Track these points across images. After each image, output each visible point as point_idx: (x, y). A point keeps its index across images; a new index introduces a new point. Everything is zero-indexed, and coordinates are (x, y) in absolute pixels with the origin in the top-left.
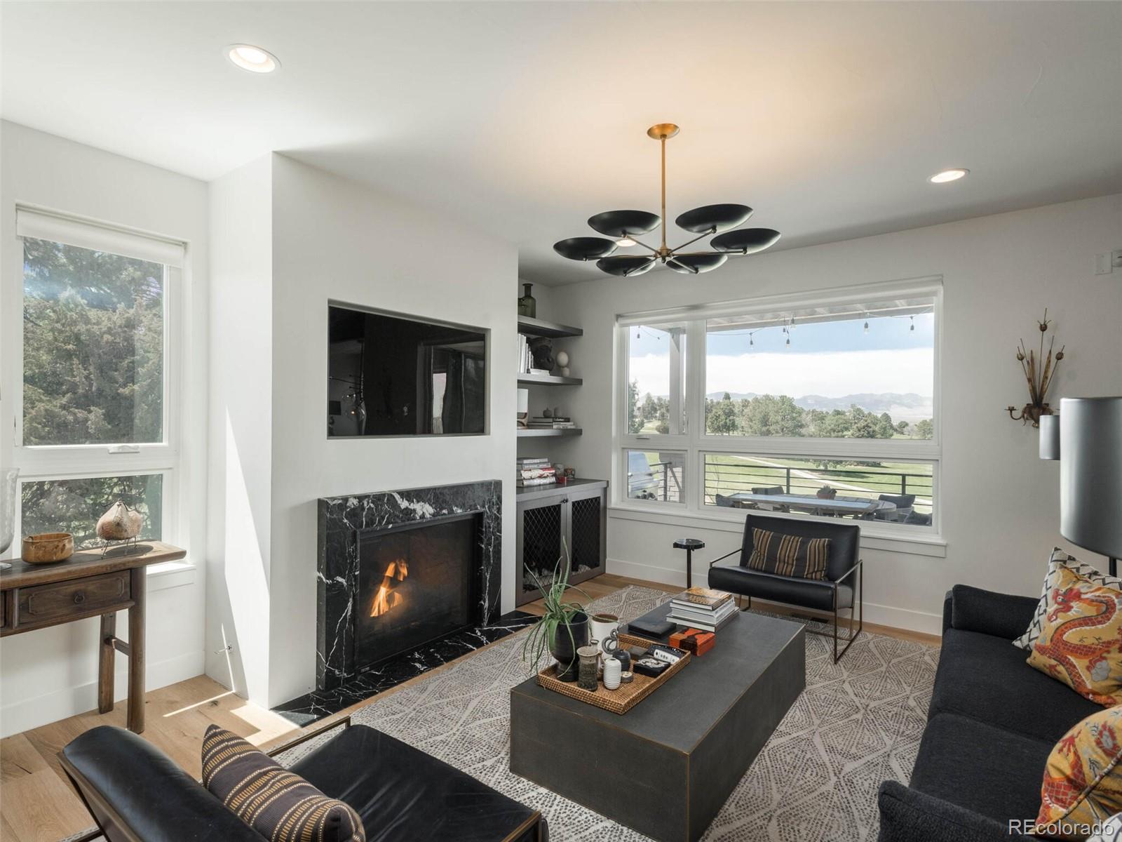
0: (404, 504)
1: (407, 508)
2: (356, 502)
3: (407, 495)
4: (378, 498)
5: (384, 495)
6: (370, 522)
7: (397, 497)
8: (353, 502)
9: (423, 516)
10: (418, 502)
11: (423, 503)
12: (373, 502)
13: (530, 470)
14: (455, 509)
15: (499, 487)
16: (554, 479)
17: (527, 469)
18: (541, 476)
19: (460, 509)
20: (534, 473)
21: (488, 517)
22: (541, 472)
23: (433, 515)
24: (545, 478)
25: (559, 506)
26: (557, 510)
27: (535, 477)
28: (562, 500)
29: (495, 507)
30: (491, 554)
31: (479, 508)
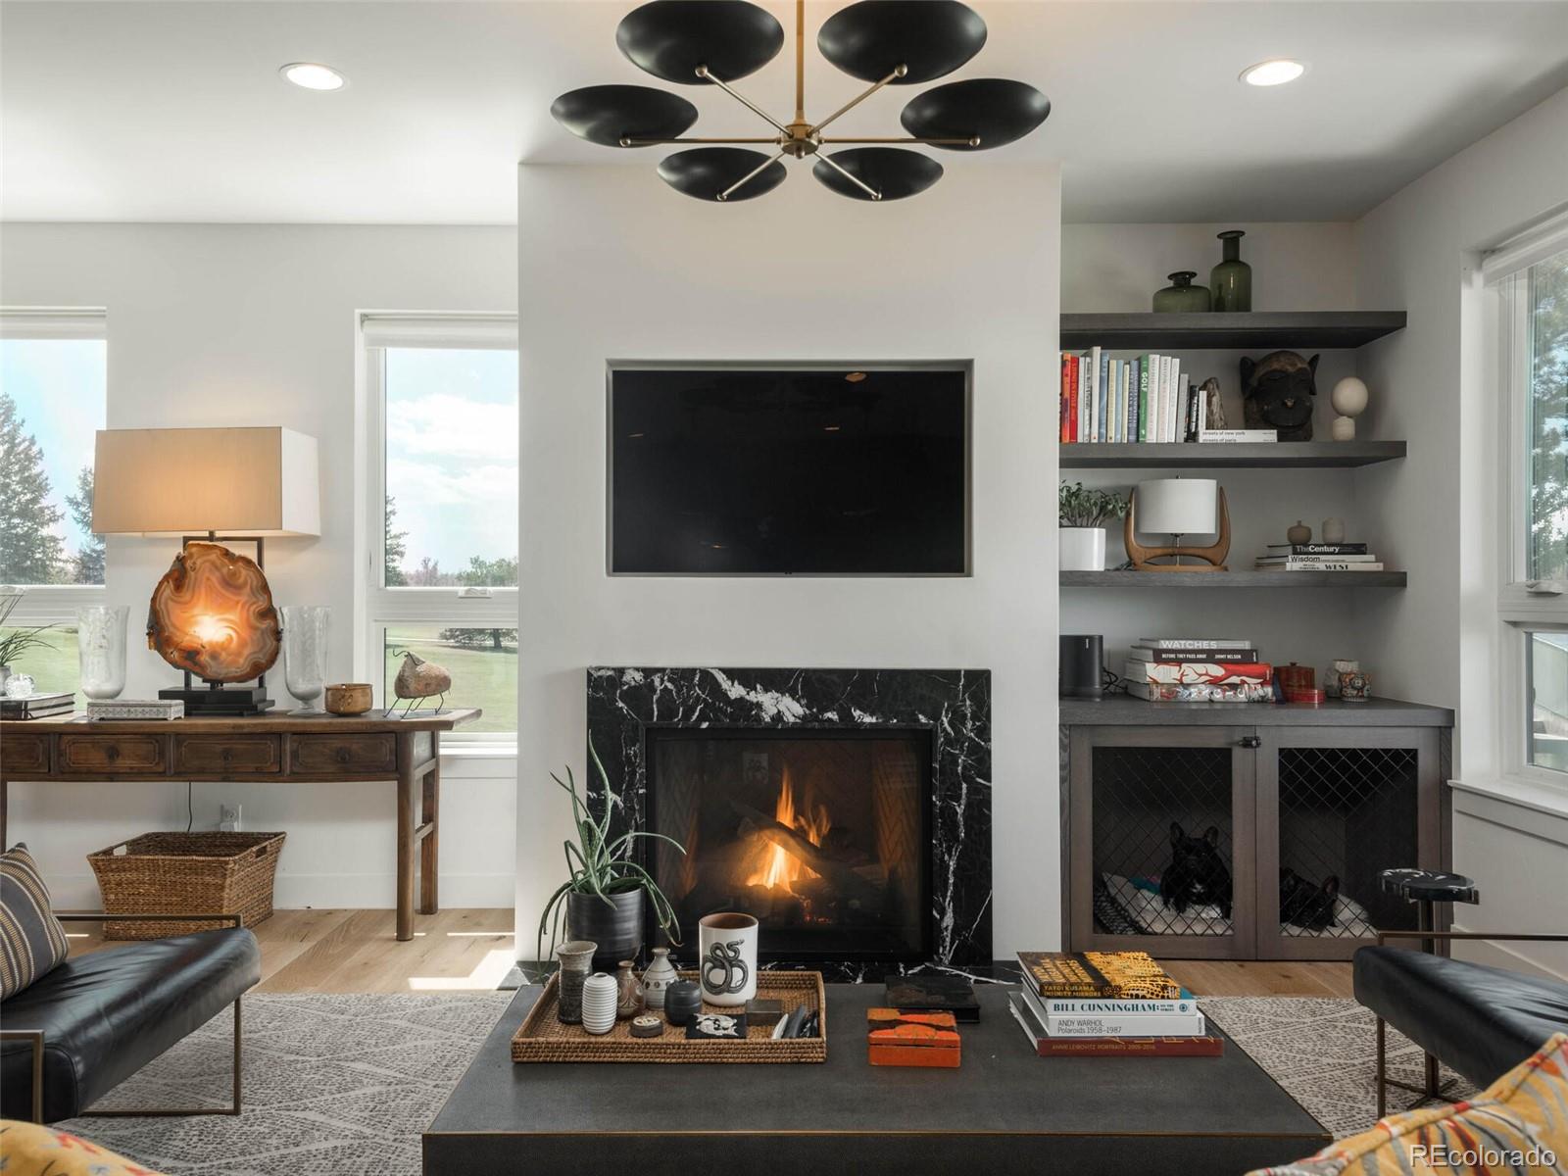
0: (736, 691)
1: (741, 699)
2: (639, 676)
3: (747, 677)
4: (682, 676)
5: (693, 671)
6: (668, 710)
7: (721, 677)
8: (633, 678)
9: (778, 717)
10: (766, 690)
11: (777, 695)
12: (669, 680)
13: (1179, 662)
14: (857, 713)
15: (979, 682)
16: (1269, 690)
17: (1167, 662)
18: (1215, 682)
19: (871, 715)
20: (1191, 672)
21: (949, 741)
22: (1217, 671)
23: (804, 718)
24: (1234, 687)
25: (1225, 754)
26: (1218, 762)
27: (1196, 681)
28: (1238, 736)
29: (969, 725)
30: (960, 818)
31: (923, 719)
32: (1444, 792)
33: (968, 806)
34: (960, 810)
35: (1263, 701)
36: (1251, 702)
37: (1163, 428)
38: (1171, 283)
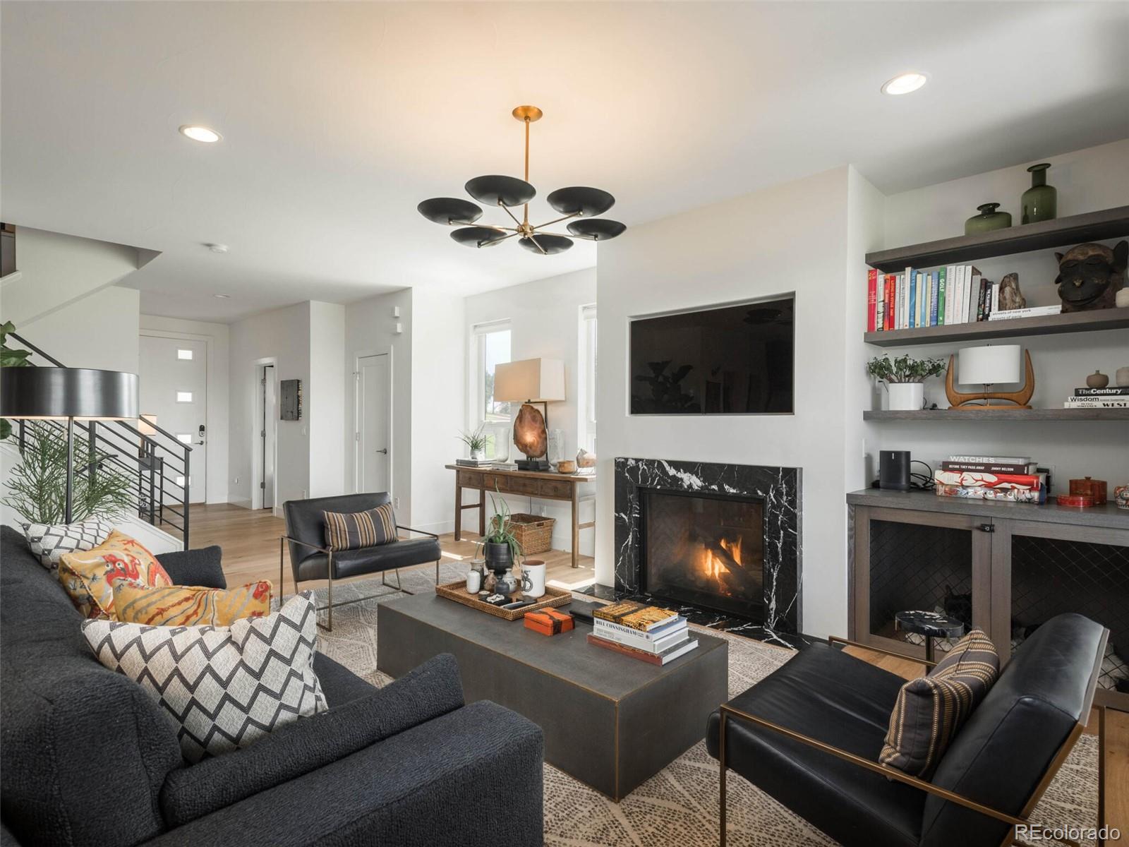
0: (672, 472)
1: (675, 476)
2: (633, 462)
3: (677, 465)
4: (650, 463)
5: (655, 461)
6: (645, 479)
7: (666, 465)
8: (631, 463)
9: (690, 486)
10: (685, 473)
11: (690, 475)
12: (645, 465)
13: (961, 471)
14: (726, 487)
15: (791, 475)
16: (1036, 495)
17: (952, 470)
18: (989, 486)
19: (734, 488)
20: (969, 478)
21: (773, 506)
22: (992, 478)
23: (702, 487)
24: (1005, 490)
25: (970, 532)
26: (961, 540)
27: (974, 486)
28: (978, 523)
29: (785, 498)
30: (779, 550)
31: (760, 493)
33: (784, 543)
34: (779, 545)
35: (1029, 501)
36: (1019, 502)
37: (959, 312)
38: (980, 213)
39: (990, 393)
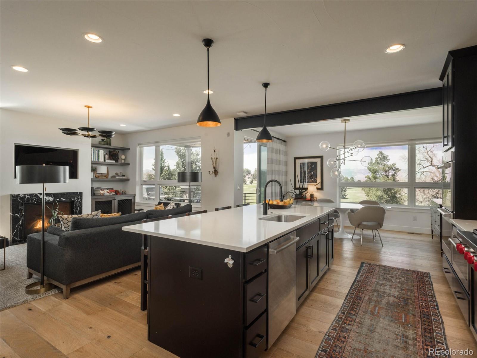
0: (41, 197)
2: (23, 195)
3: (43, 194)
4: (31, 195)
5: (33, 194)
6: (28, 200)
7: (39, 195)
9: (49, 200)
10: (47, 196)
12: (29, 196)
13: (104, 190)
14: (62, 199)
15: (81, 194)
16: (115, 193)
17: (102, 190)
18: (108, 193)
19: (65, 199)
20: (105, 191)
21: (76, 202)
22: (109, 191)
23: (53, 200)
24: (111, 193)
25: (112, 201)
26: (110, 202)
27: (106, 192)
28: (113, 199)
29: (79, 199)
30: (78, 212)
31: (72, 199)
32: (134, 203)
33: (79, 210)
34: (78, 211)
35: (114, 195)
36: (113, 195)
37: (101, 160)
38: (101, 140)
39: (102, 175)
